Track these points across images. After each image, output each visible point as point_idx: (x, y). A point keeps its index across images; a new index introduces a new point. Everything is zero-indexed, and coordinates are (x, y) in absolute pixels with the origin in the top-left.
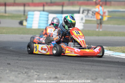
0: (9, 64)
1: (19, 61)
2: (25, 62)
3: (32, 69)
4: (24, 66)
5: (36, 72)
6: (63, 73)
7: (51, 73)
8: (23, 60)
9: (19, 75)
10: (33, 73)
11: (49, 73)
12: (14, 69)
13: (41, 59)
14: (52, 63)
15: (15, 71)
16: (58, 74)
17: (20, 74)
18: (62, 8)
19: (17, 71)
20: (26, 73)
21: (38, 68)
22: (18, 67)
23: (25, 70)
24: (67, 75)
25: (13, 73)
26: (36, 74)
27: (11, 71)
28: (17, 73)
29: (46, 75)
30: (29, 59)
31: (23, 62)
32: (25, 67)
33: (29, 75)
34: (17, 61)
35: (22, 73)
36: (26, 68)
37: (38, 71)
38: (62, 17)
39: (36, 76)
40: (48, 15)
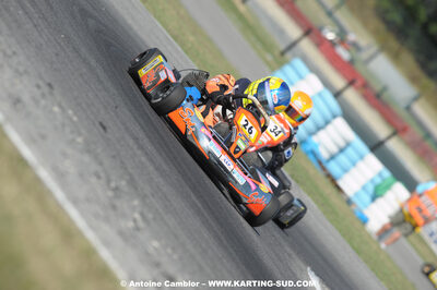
0: (104, 128)
1: (135, 147)
2: (148, 164)
3: (143, 198)
4: (131, 171)
5: (142, 214)
7: (175, 257)
8: (146, 154)
9: (94, 180)
10: (134, 208)
11: (169, 251)
12: (99, 150)
13: (194, 198)
17: (99, 177)
18: (389, 138)
19: (101, 164)
20: (116, 189)
22: (114, 157)
23: (123, 183)
25: (87, 158)
26: (135, 221)
27: (88, 149)
28: (94, 167)
29: (156, 249)
30: (165, 167)
31: (143, 159)
32: (130, 175)
33: (118, 203)
34: (131, 142)
35: (109, 181)
36: (132, 182)
37: (150, 216)
38: (362, 157)
39: (131, 224)
40: (335, 117)
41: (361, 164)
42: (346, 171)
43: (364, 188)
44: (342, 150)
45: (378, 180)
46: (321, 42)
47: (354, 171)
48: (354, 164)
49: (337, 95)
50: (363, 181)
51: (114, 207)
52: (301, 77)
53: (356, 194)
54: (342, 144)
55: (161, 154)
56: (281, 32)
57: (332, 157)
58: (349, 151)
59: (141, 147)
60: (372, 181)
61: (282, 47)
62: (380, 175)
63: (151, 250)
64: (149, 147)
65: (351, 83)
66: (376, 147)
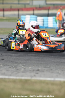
1: (11, 57)
2: (16, 57)
3: (21, 63)
5: (23, 66)
6: (44, 66)
7: (35, 66)
8: (14, 56)
9: (10, 69)
10: (21, 66)
11: (33, 66)
13: (29, 54)
14: (37, 58)
15: (7, 65)
16: (40, 67)
17: (10, 68)
19: (9, 65)
20: (15, 66)
21: (25, 62)
22: (9, 62)
23: (15, 64)
24: (47, 67)
26: (23, 68)
28: (8, 67)
29: (31, 68)
30: (19, 55)
31: (14, 57)
32: (15, 62)
34: (10, 57)
35: (12, 67)
36: (16, 63)
37: (25, 64)
38: (48, 19)
39: (23, 69)
40: (37, 18)
41: (49, 20)
42: (47, 24)
43: (53, 23)
44: (44, 22)
45: (54, 20)
46: (22, 10)
47: (49, 23)
48: (48, 22)
49: (33, 14)
50: (52, 22)
51: (18, 69)
52: (25, 18)
53: (53, 26)
54: (42, 21)
55: (16, 54)
56: (15, 15)
57: (43, 24)
58: (45, 20)
59: (12, 56)
60: (53, 21)
61: (17, 17)
62: (53, 19)
63: (30, 69)
64: (13, 54)
65: (34, 10)
66: (48, 15)
